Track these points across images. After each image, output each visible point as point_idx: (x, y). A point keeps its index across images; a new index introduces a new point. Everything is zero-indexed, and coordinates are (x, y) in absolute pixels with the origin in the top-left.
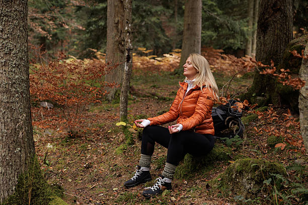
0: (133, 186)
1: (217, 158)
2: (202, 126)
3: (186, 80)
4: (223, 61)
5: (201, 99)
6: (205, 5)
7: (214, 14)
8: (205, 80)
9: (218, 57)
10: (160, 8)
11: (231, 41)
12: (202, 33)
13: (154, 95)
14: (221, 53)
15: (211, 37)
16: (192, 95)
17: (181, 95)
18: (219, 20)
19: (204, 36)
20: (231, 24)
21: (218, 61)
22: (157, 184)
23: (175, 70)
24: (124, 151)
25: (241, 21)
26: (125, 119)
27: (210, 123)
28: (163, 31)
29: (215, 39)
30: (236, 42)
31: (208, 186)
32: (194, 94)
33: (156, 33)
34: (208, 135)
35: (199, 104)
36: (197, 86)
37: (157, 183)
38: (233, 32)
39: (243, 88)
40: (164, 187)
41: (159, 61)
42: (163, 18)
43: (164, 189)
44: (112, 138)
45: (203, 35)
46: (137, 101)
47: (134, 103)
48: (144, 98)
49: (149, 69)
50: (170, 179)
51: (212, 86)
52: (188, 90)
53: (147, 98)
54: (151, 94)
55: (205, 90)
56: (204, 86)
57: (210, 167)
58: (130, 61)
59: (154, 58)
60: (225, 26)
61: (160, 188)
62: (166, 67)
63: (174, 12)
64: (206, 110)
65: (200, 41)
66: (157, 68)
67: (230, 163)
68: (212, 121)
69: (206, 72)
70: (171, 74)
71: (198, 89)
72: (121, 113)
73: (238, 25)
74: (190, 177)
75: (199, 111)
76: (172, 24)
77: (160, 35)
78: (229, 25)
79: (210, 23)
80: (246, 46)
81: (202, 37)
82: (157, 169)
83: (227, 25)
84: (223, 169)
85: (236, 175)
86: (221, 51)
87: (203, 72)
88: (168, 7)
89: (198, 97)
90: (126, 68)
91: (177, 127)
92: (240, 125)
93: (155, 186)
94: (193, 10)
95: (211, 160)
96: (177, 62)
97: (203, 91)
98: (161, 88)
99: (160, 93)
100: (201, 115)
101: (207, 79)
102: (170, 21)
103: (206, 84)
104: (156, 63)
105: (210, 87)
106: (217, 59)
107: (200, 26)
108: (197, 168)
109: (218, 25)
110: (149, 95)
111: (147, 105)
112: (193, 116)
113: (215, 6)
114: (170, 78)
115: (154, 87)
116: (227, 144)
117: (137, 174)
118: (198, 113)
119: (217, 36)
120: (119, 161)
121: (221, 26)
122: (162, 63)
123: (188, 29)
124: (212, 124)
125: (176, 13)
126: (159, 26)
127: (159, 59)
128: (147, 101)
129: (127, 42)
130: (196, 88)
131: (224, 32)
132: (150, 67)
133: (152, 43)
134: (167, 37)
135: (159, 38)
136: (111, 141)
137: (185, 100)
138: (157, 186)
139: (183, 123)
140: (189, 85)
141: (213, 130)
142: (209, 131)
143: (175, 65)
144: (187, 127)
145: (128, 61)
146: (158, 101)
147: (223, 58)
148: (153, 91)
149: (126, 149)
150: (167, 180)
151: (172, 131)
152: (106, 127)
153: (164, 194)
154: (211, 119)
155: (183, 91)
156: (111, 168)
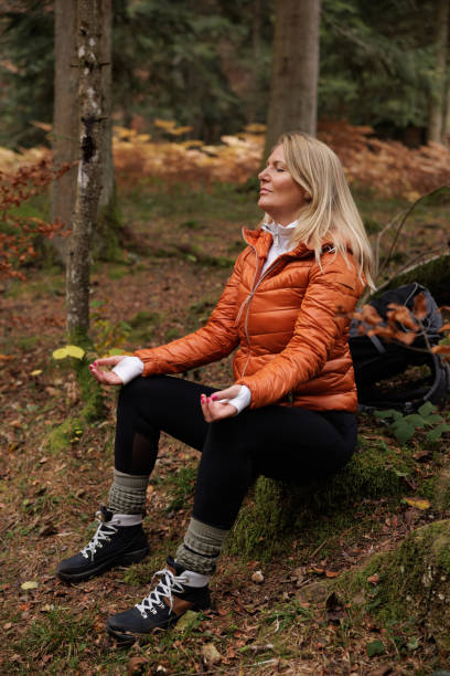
0: (86, 579)
1: (366, 489)
2: (315, 383)
3: (266, 223)
4: (371, 156)
5: (317, 293)
6: (330, 12)
7: (350, 34)
8: (333, 227)
9: (359, 146)
10: (214, 21)
11: (394, 105)
12: (320, 85)
13: (185, 250)
14: (369, 136)
15: (340, 95)
16: (284, 275)
17: (249, 275)
18: (363, 48)
19: (325, 94)
20: (395, 60)
21: (359, 157)
22: (157, 593)
23: (249, 180)
24: (74, 442)
25: (421, 52)
26: (82, 336)
27: (342, 371)
28: (224, 80)
29: (352, 101)
30: (406, 107)
31: (333, 603)
32: (293, 271)
33: (207, 85)
34: (334, 415)
35: (309, 311)
36: (302, 245)
37: (160, 590)
38: (398, 81)
39: (429, 231)
40: (183, 603)
41: (211, 155)
42: (225, 49)
43: (183, 611)
44: (53, 386)
45: (322, 89)
46: (140, 269)
47: (132, 272)
48: (161, 260)
49: (182, 175)
50: (204, 573)
51: (354, 249)
52: (273, 257)
53: (167, 260)
54: (178, 247)
55: (330, 259)
56: (327, 248)
57: (341, 520)
58: (95, 158)
59: (198, 148)
60: (379, 65)
61: (168, 607)
62: (227, 171)
63: (251, 32)
64: (331, 330)
65: (314, 103)
66: (203, 174)
67: (408, 506)
68: (348, 365)
69: (336, 200)
70: (239, 191)
71: (305, 255)
72: (69, 317)
73: (412, 62)
74: (275, 554)
75: (309, 334)
76: (245, 63)
77: (217, 91)
78: (389, 61)
79: (340, 57)
80: (428, 119)
81: (320, 95)
82: (169, 510)
83: (383, 62)
84: (385, 529)
85: (437, 578)
86: (368, 129)
87: (326, 200)
88: (236, 19)
89: (305, 282)
90: (82, 180)
91: (232, 397)
92: (437, 367)
93: (150, 601)
94: (297, 20)
95: (344, 497)
96: (256, 160)
97: (322, 265)
98: (206, 231)
99: (205, 246)
100: (313, 348)
101: (339, 224)
102: (242, 56)
103: (337, 241)
104: (203, 160)
105: (350, 251)
106: (358, 150)
107: (313, 63)
108: (298, 523)
109: (361, 63)
110: (172, 250)
111: (167, 279)
112: (287, 352)
113: (355, 15)
114: (236, 202)
115: (190, 226)
116: (397, 433)
117: (100, 535)
118: (304, 340)
119: (358, 92)
120: (55, 477)
121: (370, 65)
122: (216, 162)
123: (284, 71)
124: (349, 376)
125: (256, 37)
126: (214, 66)
127: (211, 149)
128: (165, 267)
129: (85, 96)
130: (298, 254)
131: (375, 80)
132: (187, 172)
133: (197, 110)
134: (233, 94)
135: (213, 99)
136: (49, 397)
137: (259, 293)
138: (158, 602)
139: (252, 380)
140: (276, 242)
141: (353, 395)
142: (340, 400)
143: (249, 165)
144: (265, 397)
145: (87, 157)
146: (196, 268)
147: (373, 149)
148: (185, 239)
149: (79, 436)
150: (191, 578)
151: (211, 415)
152: (40, 350)
153: (182, 626)
154: (346, 359)
155: (254, 260)
156: (26, 502)
